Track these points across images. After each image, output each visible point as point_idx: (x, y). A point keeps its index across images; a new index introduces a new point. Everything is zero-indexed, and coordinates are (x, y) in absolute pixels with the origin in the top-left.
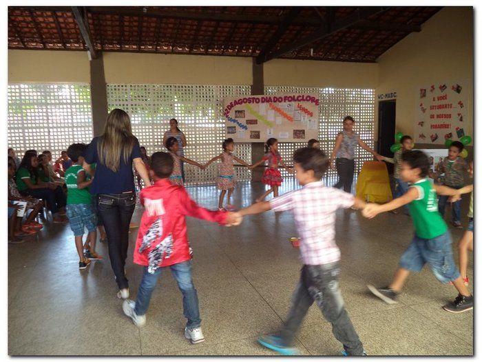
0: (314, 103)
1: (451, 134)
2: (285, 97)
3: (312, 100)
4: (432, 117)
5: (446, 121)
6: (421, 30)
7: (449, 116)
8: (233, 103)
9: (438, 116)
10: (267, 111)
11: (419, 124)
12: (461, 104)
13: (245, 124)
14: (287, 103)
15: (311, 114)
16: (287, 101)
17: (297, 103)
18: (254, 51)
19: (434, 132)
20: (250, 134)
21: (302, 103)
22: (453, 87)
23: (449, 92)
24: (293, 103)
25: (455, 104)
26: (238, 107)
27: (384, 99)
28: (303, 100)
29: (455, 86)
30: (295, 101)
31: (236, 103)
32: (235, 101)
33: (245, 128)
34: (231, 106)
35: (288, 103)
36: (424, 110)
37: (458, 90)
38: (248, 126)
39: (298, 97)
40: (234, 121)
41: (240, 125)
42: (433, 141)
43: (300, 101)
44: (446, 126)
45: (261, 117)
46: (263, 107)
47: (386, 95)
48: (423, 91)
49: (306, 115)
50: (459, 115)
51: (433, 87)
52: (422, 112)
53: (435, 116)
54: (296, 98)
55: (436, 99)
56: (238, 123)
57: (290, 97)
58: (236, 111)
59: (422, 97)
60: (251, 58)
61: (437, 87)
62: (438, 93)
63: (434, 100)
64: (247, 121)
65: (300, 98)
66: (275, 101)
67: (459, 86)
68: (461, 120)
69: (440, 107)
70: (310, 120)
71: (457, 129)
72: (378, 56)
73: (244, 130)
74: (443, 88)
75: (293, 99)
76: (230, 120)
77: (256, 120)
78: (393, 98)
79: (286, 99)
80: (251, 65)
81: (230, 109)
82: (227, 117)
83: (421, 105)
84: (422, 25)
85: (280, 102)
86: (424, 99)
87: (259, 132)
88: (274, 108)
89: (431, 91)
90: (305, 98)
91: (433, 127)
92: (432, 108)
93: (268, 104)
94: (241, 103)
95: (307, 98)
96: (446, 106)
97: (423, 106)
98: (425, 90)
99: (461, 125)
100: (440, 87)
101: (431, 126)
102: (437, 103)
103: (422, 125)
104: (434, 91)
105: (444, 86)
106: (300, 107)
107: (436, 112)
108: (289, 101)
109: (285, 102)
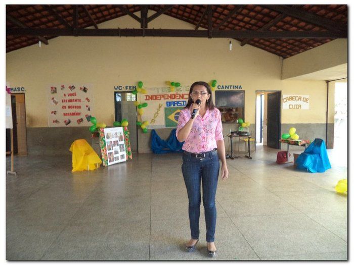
1: (81, 119)
4: (64, 107)
5: (77, 111)
6: (47, 44)
7: (80, 107)
9: (69, 107)
11: (52, 113)
12: (87, 99)
19: (67, 118)
22: (81, 88)
23: (78, 91)
25: (83, 99)
29: (83, 88)
36: (56, 103)
37: (85, 90)
42: (67, 124)
44: (77, 114)
47: (12, 89)
48: (54, 89)
50: (87, 106)
51: (63, 86)
52: (53, 104)
53: (67, 107)
55: (67, 95)
59: (53, 93)
61: (67, 87)
62: (68, 91)
63: (65, 95)
67: (85, 88)
68: (89, 109)
69: (70, 101)
71: (86, 116)
78: (21, 92)
83: (53, 99)
84: (49, 41)
86: (55, 94)
89: (62, 89)
92: (63, 101)
96: (76, 101)
97: (55, 99)
98: (56, 88)
99: (89, 113)
100: (70, 87)
101: (64, 114)
102: (68, 98)
103: (55, 114)
104: (64, 90)
105: (73, 87)
107: (68, 104)
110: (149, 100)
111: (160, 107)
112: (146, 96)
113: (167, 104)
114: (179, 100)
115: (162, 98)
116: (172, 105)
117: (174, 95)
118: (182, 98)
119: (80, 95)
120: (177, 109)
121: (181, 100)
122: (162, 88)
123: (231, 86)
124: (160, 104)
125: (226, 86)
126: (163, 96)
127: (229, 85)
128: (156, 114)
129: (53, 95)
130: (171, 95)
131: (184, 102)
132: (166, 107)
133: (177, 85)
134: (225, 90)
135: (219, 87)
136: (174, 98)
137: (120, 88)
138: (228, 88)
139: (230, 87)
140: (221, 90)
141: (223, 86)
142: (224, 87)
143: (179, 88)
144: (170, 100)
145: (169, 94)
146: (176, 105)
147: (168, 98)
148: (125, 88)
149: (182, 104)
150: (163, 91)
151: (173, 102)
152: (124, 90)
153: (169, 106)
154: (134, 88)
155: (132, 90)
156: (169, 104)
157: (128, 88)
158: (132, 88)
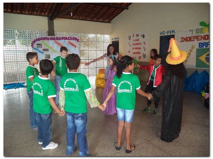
0: (77, 41)
1: (141, 56)
3: (76, 39)
4: (133, 48)
5: (139, 51)
6: (128, 9)
8: (36, 40)
10: (53, 44)
12: (144, 43)
13: (42, 51)
14: (63, 40)
15: (75, 46)
16: (63, 39)
17: (68, 40)
18: (49, 14)
19: (134, 55)
20: (45, 56)
21: (70, 41)
23: (140, 37)
24: (66, 40)
25: (142, 43)
26: (38, 42)
27: (114, 40)
28: (71, 39)
31: (37, 40)
32: (37, 39)
33: (43, 53)
34: (34, 41)
36: (130, 46)
37: (143, 36)
38: (44, 52)
39: (69, 37)
40: (37, 49)
41: (39, 51)
43: (70, 39)
44: (139, 53)
45: (50, 48)
46: (51, 42)
47: (115, 38)
48: (130, 37)
49: (73, 47)
50: (144, 48)
51: (133, 35)
53: (135, 48)
54: (67, 38)
55: (135, 40)
56: (38, 50)
57: (65, 37)
58: (37, 44)
59: (129, 40)
60: (47, 17)
61: (135, 35)
64: (43, 49)
65: (69, 38)
66: (57, 40)
67: (144, 35)
68: (145, 50)
69: (136, 44)
70: (75, 50)
71: (143, 54)
72: (111, 20)
73: (42, 54)
74: (137, 35)
76: (35, 49)
77: (48, 49)
78: (118, 40)
79: (63, 38)
80: (47, 21)
81: (34, 43)
82: (32, 47)
83: (129, 43)
84: (129, 6)
85: (60, 40)
87: (49, 55)
88: (57, 43)
89: (133, 37)
90: (72, 38)
91: (134, 53)
92: (133, 44)
93: (54, 41)
94: (40, 40)
95: (73, 38)
96: (139, 44)
97: (130, 44)
99: (145, 53)
102: (135, 42)
103: (129, 53)
104: (134, 37)
105: (138, 35)
106: (70, 43)
107: (135, 46)
108: (64, 39)
109: (62, 40)
110: (184, 41)
111: (192, 48)
112: (182, 38)
113: (199, 45)
115: (196, 40)
116: (205, 46)
117: (208, 36)
119: (141, 40)
122: (196, 30)
124: (193, 45)
126: (197, 37)
128: (189, 55)
129: (130, 41)
130: (205, 36)
132: (198, 48)
137: (164, 33)
144: (203, 41)
147: (201, 40)
148: (167, 32)
150: (196, 33)
151: (206, 43)
152: (166, 34)
153: (202, 47)
154: (173, 32)
155: (171, 34)
156: (201, 45)
157: (169, 32)
158: (172, 32)
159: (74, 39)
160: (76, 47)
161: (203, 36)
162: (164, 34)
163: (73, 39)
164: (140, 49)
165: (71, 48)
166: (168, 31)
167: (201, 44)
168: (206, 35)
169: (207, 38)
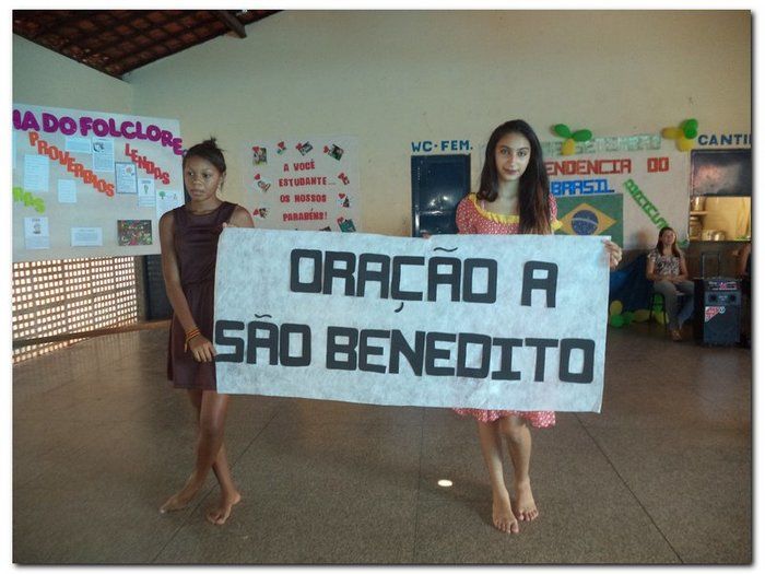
0: (170, 149)
2: (84, 121)
3: (165, 138)
4: (285, 199)
5: (317, 207)
6: (242, 35)
7: (323, 198)
9: (298, 198)
12: (342, 176)
14: (92, 138)
15: (164, 178)
16: (91, 132)
17: (123, 141)
19: (291, 226)
21: (135, 144)
22: (326, 150)
23: (319, 156)
24: (109, 140)
25: (333, 178)
28: (138, 135)
29: (331, 148)
30: (115, 134)
35: (96, 139)
36: (265, 187)
37: (336, 153)
39: (126, 124)
44: (317, 216)
48: (260, 152)
49: (151, 178)
50: (342, 196)
51: (281, 145)
52: (260, 190)
53: (292, 199)
54: (118, 127)
55: (291, 167)
57: (103, 122)
59: (258, 163)
61: (291, 146)
62: (294, 157)
63: (286, 168)
65: (130, 130)
66: (48, 129)
67: (336, 148)
68: (346, 204)
69: (301, 182)
70: (162, 194)
71: (340, 220)
74: (304, 148)
75: (108, 129)
83: (258, 177)
84: (246, 27)
85: (70, 132)
86: (262, 166)
88: (48, 152)
89: (279, 152)
90: (144, 132)
91: (289, 217)
92: (284, 182)
95: (151, 128)
96: (314, 181)
97: (262, 179)
98: (264, 150)
99: (347, 214)
100: (299, 147)
101: (285, 216)
102: (294, 175)
103: (262, 215)
104: (286, 152)
105: (306, 145)
106: (133, 155)
107: (293, 191)
108: (99, 134)
109: (84, 133)
114: (587, 177)
116: (567, 192)
117: (574, 163)
118: (596, 173)
119: (325, 166)
120: (579, 200)
121: (593, 176)
123: (738, 136)
125: (723, 138)
127: (733, 134)
129: (261, 168)
130: (565, 164)
131: (599, 182)
133: (581, 135)
134: (719, 146)
135: (703, 140)
136: (573, 173)
137: (427, 146)
138: (730, 142)
139: (734, 140)
140: (707, 147)
141: (714, 137)
142: (719, 140)
143: (587, 143)
144: (561, 178)
145: (560, 160)
146: (578, 191)
147: (555, 174)
148: (440, 146)
149: (596, 188)
151: (568, 183)
152: (437, 151)
153: (559, 193)
154: (464, 148)
155: (458, 152)
156: (558, 188)
157: (450, 145)
158: (458, 146)
159: (154, 139)
160: (166, 182)
161: (561, 164)
162: (430, 149)
163: (149, 136)
164: (324, 200)
165: (141, 186)
166: (443, 143)
167: (556, 186)
168: (569, 162)
169: (571, 169)
